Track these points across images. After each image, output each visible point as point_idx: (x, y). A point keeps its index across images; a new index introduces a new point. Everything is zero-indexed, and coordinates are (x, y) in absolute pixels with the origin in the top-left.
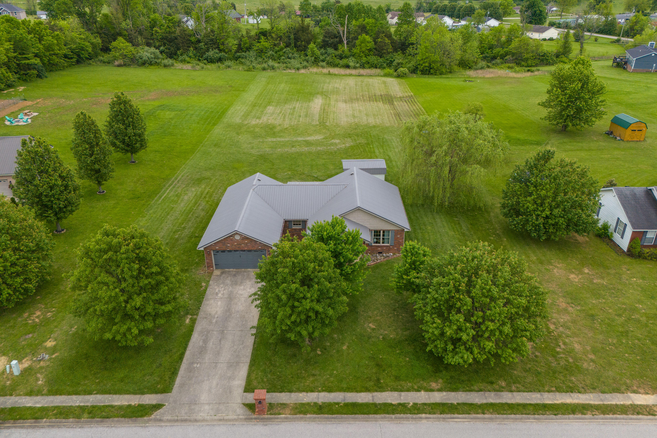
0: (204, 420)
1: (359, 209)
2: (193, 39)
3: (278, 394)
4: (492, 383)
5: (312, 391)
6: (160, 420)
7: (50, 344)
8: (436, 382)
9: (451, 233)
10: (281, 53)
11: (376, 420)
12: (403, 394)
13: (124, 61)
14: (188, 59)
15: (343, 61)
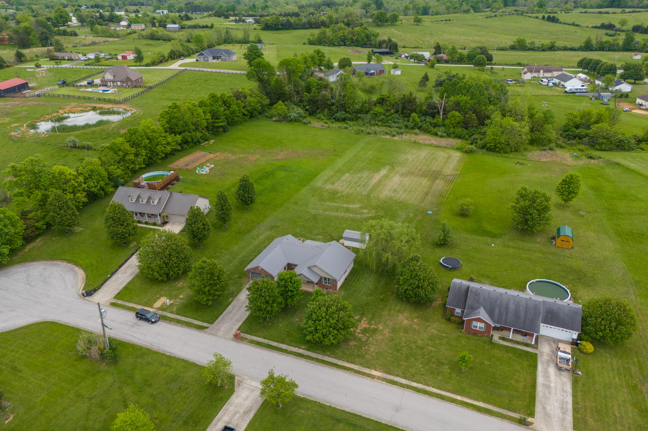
0: (219, 336)
1: (315, 266)
2: (329, 102)
3: (247, 335)
4: (325, 352)
5: (259, 337)
6: (206, 332)
7: (181, 296)
8: (304, 346)
9: (371, 286)
10: (390, 118)
11: (274, 352)
12: (289, 347)
13: (279, 118)
14: (322, 117)
15: (435, 130)
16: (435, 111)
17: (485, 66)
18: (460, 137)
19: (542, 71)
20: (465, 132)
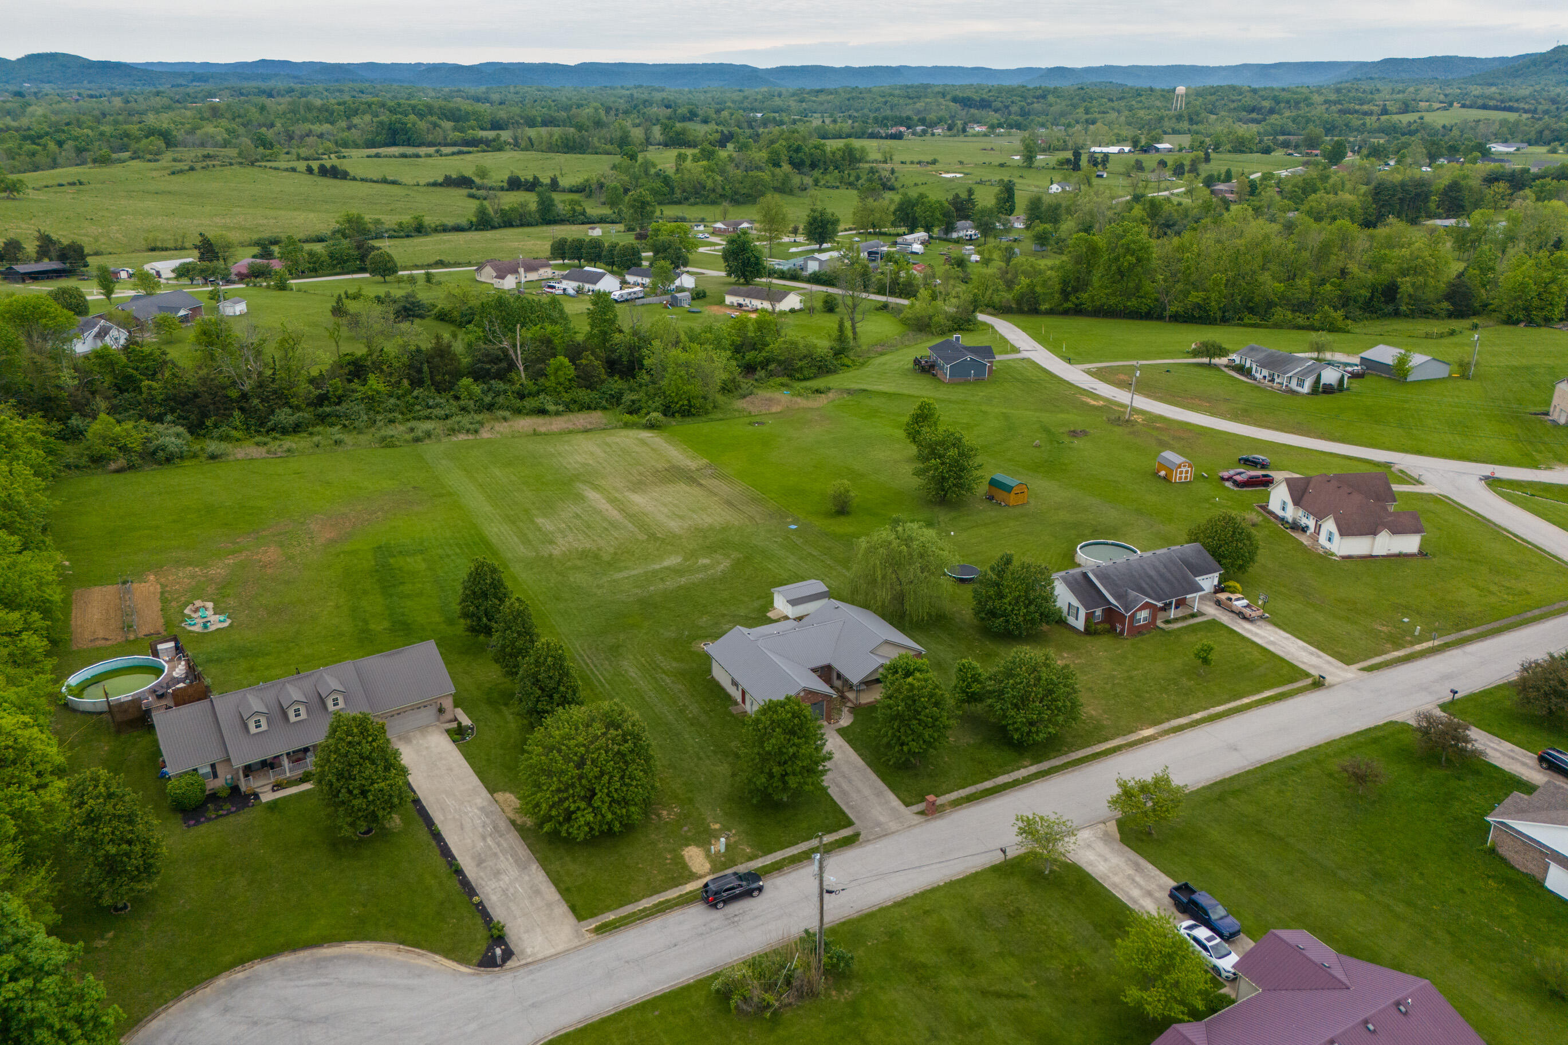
0: (898, 831)
1: (884, 643)
2: (233, 394)
4: (1059, 750)
5: (953, 792)
6: (869, 841)
7: (715, 827)
8: (1026, 761)
12: (1011, 774)
13: (129, 461)
14: (234, 434)
15: (530, 403)
16: (504, 365)
17: (396, 272)
18: (589, 408)
19: (521, 270)
20: (594, 394)
